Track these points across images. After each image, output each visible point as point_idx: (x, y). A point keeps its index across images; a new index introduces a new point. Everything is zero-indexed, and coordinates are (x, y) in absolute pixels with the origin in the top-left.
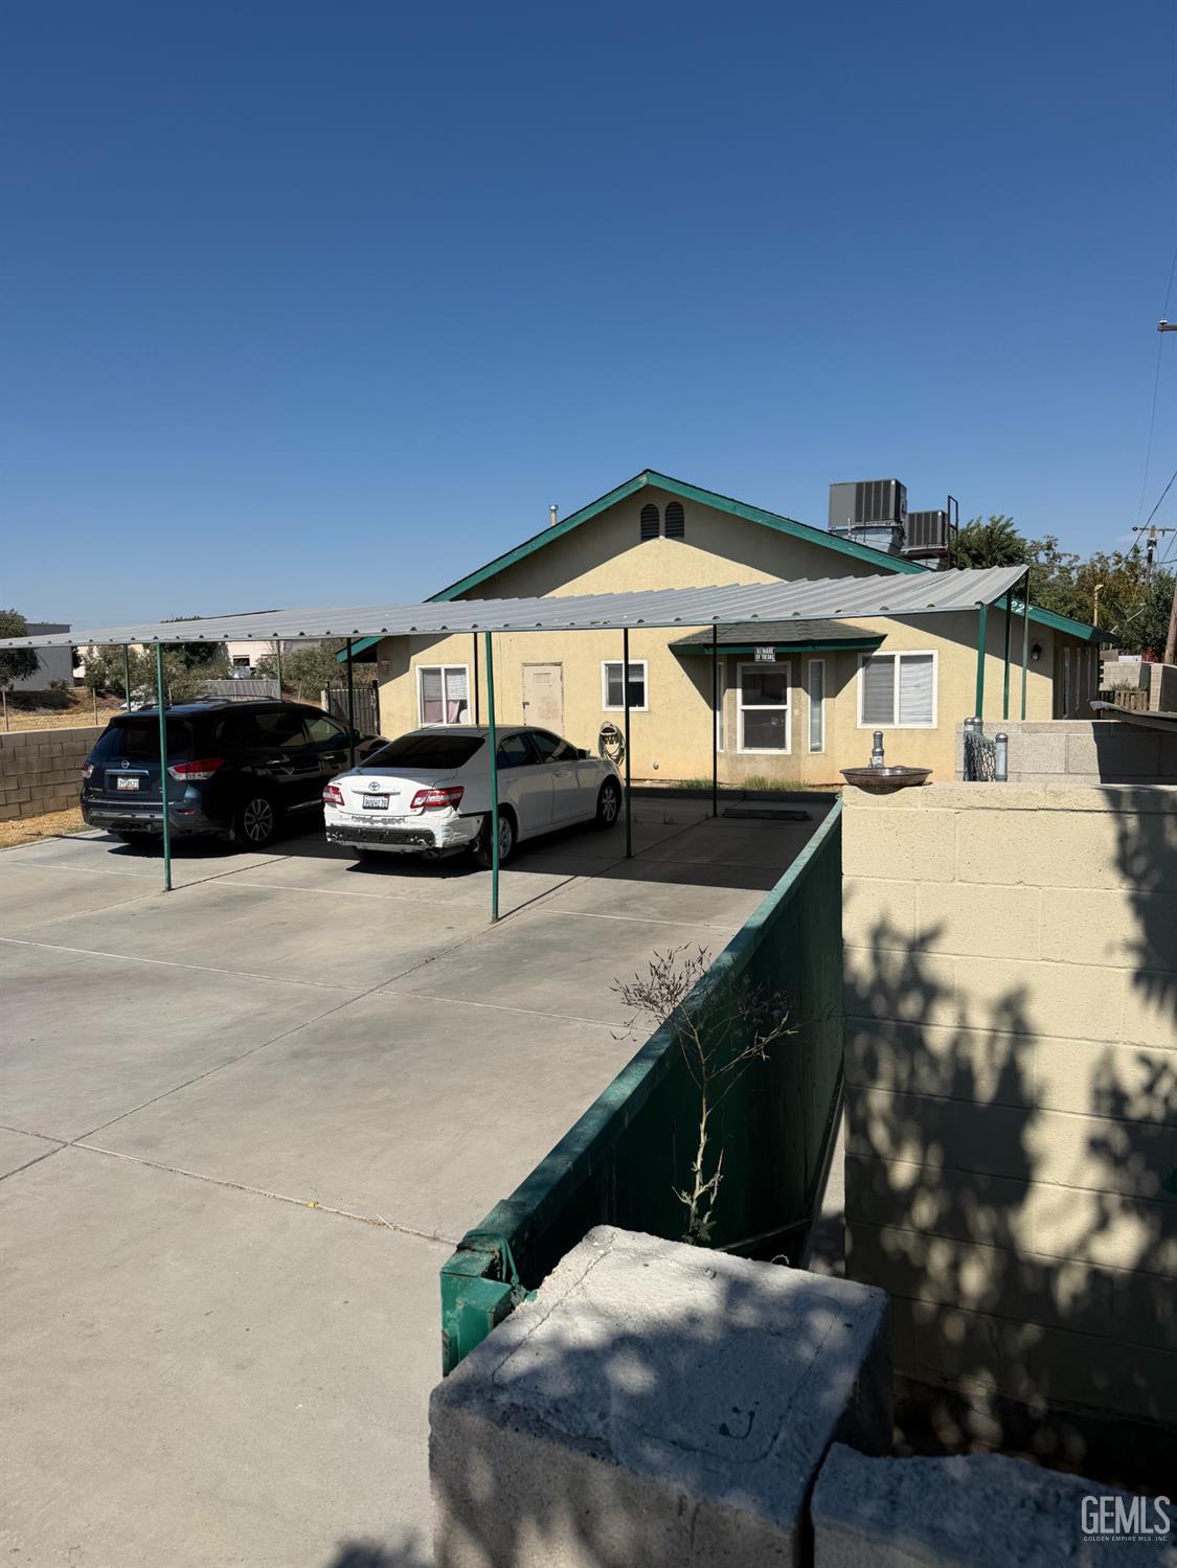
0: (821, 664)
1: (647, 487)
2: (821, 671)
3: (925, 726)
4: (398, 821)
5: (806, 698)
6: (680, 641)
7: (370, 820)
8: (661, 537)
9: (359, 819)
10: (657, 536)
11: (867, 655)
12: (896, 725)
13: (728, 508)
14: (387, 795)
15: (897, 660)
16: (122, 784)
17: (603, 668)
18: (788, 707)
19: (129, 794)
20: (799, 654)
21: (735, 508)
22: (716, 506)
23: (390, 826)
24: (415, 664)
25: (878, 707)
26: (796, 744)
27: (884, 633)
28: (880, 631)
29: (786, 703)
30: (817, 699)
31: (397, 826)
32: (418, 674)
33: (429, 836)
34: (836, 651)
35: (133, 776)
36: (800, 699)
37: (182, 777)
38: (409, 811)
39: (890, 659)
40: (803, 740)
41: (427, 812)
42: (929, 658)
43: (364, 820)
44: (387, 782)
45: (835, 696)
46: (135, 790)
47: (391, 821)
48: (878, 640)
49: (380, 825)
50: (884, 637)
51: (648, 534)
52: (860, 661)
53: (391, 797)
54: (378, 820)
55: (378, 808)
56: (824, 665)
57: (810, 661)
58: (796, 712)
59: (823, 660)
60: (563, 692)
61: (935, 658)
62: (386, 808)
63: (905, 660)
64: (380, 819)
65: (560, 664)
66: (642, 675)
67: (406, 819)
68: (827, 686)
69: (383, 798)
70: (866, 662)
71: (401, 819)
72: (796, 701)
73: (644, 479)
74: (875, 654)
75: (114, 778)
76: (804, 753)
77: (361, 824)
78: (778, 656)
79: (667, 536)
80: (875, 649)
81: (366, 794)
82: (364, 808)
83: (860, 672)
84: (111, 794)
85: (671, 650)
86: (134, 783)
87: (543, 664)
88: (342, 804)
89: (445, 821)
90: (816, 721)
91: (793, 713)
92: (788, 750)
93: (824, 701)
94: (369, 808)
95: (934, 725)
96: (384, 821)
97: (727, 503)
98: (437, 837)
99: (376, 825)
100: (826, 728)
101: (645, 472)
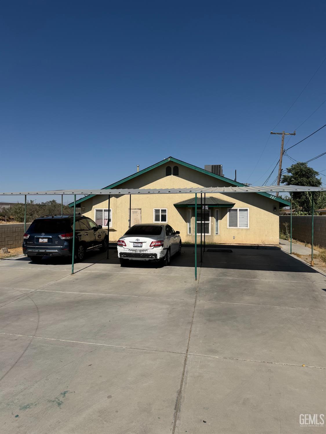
0: (218, 211)
1: (170, 161)
2: (218, 213)
3: (246, 228)
4: (145, 251)
5: (215, 220)
6: (177, 203)
7: (135, 251)
8: (172, 175)
9: (131, 250)
10: (170, 175)
11: (230, 209)
12: (238, 227)
13: (193, 168)
14: (141, 243)
15: (238, 210)
16: (41, 240)
17: (154, 210)
18: (210, 222)
19: (43, 244)
20: (213, 208)
21: (195, 168)
22: (190, 167)
23: (142, 252)
24: (94, 208)
25: (233, 223)
26: (212, 232)
27: (235, 203)
28: (233, 202)
29: (209, 221)
30: (217, 220)
31: (144, 252)
32: (95, 211)
33: (155, 255)
34: (222, 207)
35: (46, 238)
36: (213, 220)
37: (64, 238)
38: (149, 248)
39: (236, 210)
40: (214, 231)
41: (154, 248)
42: (247, 210)
43: (133, 251)
44: (141, 239)
45: (221, 219)
46: (46, 242)
47: (143, 251)
48: (233, 205)
49: (139, 252)
50: (235, 204)
51: (168, 174)
52: (228, 210)
53: (143, 243)
54: (138, 250)
55: (139, 247)
56: (219, 211)
57: (215, 210)
58: (212, 223)
59: (218, 210)
60: (141, 217)
61: (248, 210)
62: (141, 247)
63: (240, 210)
64: (139, 250)
65: (140, 209)
66: (166, 213)
67: (148, 250)
68: (219, 217)
69: (140, 244)
71: (146, 250)
72: (211, 221)
73: (169, 159)
74: (232, 208)
75: (38, 238)
76: (214, 235)
77: (132, 252)
78: (209, 208)
79: (173, 175)
80: (232, 207)
81: (134, 242)
82: (134, 247)
83: (228, 213)
84: (36, 244)
85: (174, 206)
86: (46, 240)
87: (135, 209)
88: (126, 246)
89: (160, 251)
90: (217, 226)
91: (211, 224)
92: (210, 234)
93: (219, 220)
94: (135, 247)
95: (248, 228)
96: (140, 251)
97: (193, 166)
98: (158, 255)
99: (137, 252)
100: (219, 228)
101: (170, 157)
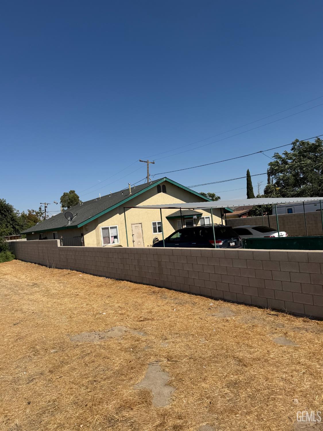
6: (168, 216)
15: (205, 218)
17: (152, 223)
24: (100, 226)
32: (101, 230)
42: (209, 217)
46: (234, 246)
48: (202, 214)
51: (159, 192)
60: (142, 231)
65: (141, 223)
66: (162, 225)
70: (200, 218)
73: (165, 179)
74: (202, 217)
79: (163, 192)
85: (166, 218)
87: (137, 224)
97: (181, 186)
